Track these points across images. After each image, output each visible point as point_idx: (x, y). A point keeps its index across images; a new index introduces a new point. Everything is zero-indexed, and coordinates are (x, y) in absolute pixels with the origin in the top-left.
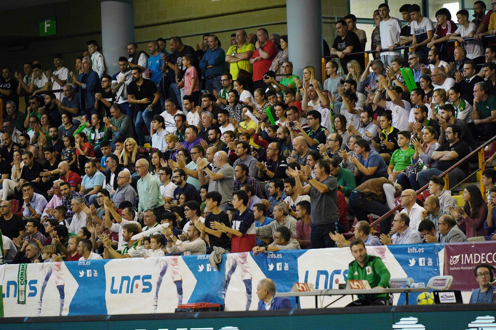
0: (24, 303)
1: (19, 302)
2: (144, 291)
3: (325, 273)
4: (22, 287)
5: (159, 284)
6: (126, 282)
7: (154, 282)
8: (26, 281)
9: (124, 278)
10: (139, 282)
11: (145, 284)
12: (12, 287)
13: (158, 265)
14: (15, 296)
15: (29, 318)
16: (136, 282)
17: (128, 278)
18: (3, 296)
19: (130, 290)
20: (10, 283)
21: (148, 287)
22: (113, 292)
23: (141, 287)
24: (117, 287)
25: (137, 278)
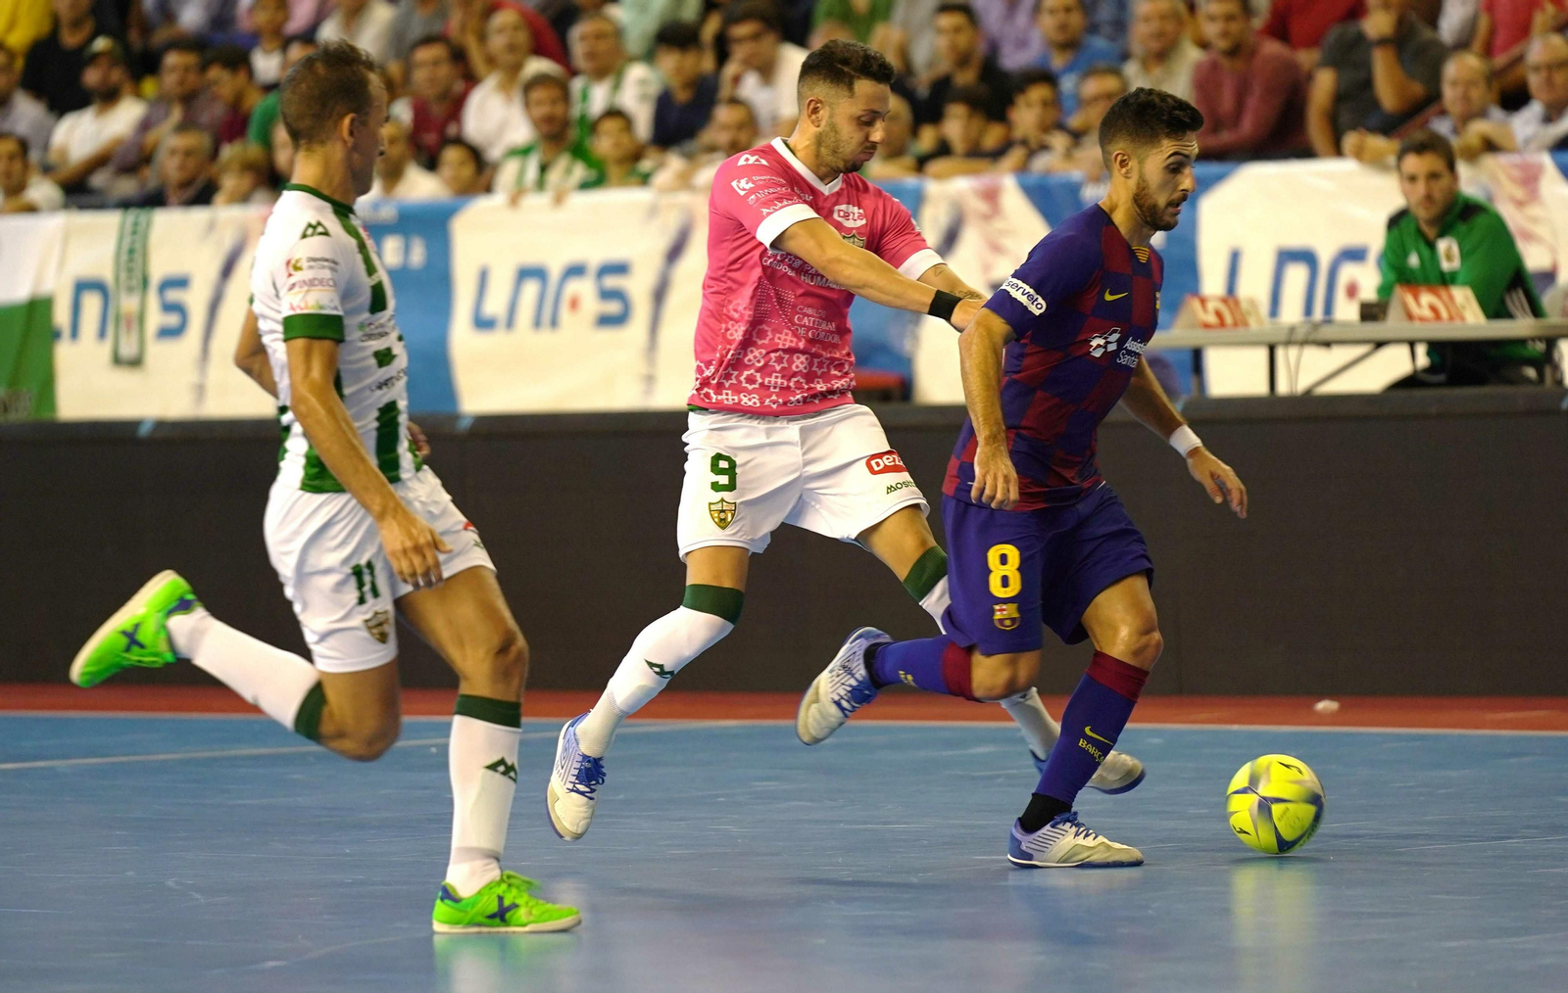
0: (136, 362)
1: (117, 360)
2: (605, 321)
3: (1307, 257)
4: (129, 303)
5: (659, 294)
6: (531, 289)
7: (638, 286)
8: (145, 282)
9: (526, 273)
10: (584, 288)
11: (607, 295)
12: (92, 304)
13: (659, 223)
15: (161, 425)
16: (574, 287)
17: (536, 273)
18: (56, 335)
19: (547, 318)
20: (82, 287)
21: (614, 307)
22: (483, 323)
23: (592, 305)
24: (495, 305)
25: (575, 271)
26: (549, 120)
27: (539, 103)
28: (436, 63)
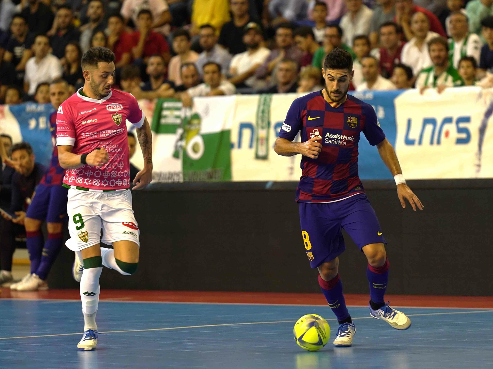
0: (265, 158)
1: (257, 157)
2: (460, 141)
4: (262, 133)
5: (482, 130)
6: (429, 127)
7: (474, 127)
8: (269, 124)
9: (427, 121)
10: (451, 128)
11: (460, 130)
12: (247, 133)
13: (482, 100)
14: (251, 146)
15: (275, 183)
16: (447, 127)
17: (432, 121)
18: (232, 146)
19: (436, 140)
20: (243, 126)
21: (464, 136)
22: (409, 142)
23: (454, 135)
24: (414, 135)
25: (448, 120)
26: (438, 57)
27: (434, 51)
28: (390, 33)
